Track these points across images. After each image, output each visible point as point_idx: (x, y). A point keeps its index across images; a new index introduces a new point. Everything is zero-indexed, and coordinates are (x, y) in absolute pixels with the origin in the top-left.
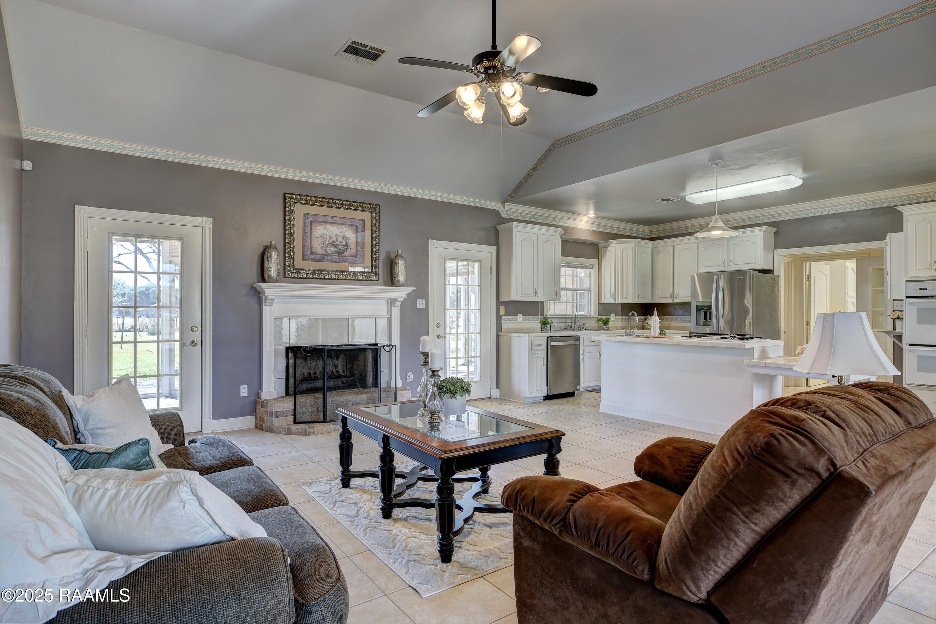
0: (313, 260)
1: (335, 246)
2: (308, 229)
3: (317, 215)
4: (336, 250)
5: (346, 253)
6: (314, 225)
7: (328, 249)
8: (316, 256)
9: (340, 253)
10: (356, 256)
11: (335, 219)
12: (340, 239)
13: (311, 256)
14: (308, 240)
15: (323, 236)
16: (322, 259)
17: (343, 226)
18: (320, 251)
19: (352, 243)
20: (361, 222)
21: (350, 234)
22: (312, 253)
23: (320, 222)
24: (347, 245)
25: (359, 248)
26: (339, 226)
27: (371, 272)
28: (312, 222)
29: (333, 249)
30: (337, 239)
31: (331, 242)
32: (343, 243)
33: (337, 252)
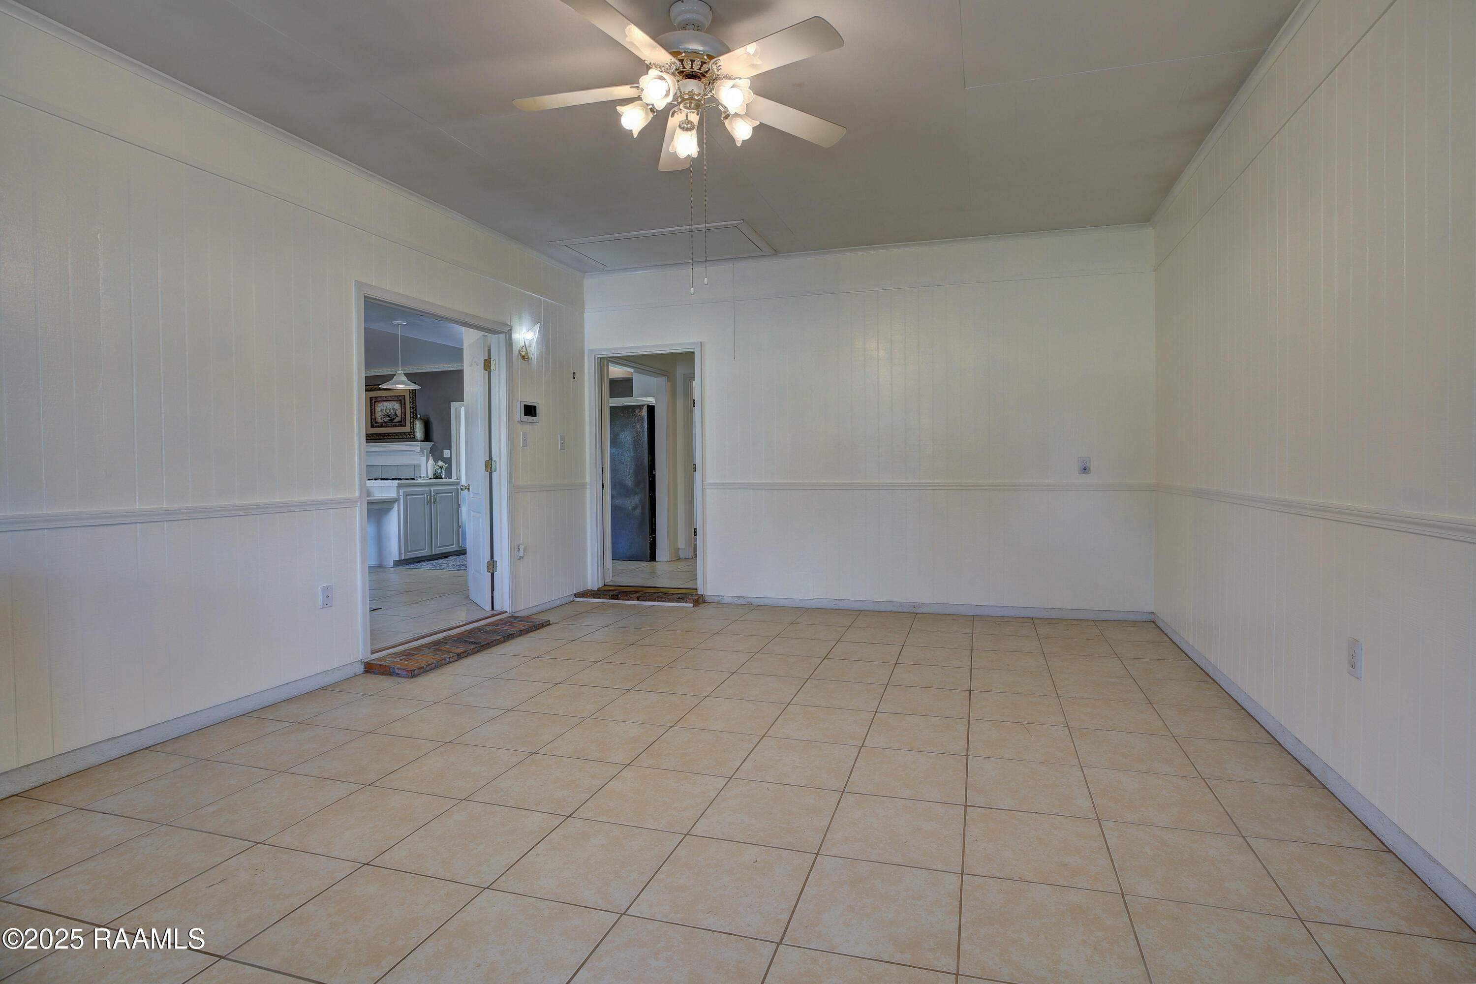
0: (376, 427)
1: (389, 416)
2: (373, 407)
3: (377, 397)
4: (389, 418)
5: (395, 420)
6: (376, 403)
7: (385, 419)
8: (378, 424)
9: (391, 420)
10: (401, 422)
11: (387, 398)
12: (392, 411)
13: (375, 425)
14: (374, 414)
15: (382, 410)
16: (382, 426)
17: (393, 402)
18: (381, 421)
19: (399, 413)
20: (403, 397)
21: (397, 406)
22: (376, 423)
23: (380, 401)
24: (395, 414)
25: (403, 416)
26: (390, 402)
27: (411, 432)
28: (375, 402)
29: (387, 419)
30: (390, 411)
31: (386, 414)
32: (393, 414)
33: (390, 420)
